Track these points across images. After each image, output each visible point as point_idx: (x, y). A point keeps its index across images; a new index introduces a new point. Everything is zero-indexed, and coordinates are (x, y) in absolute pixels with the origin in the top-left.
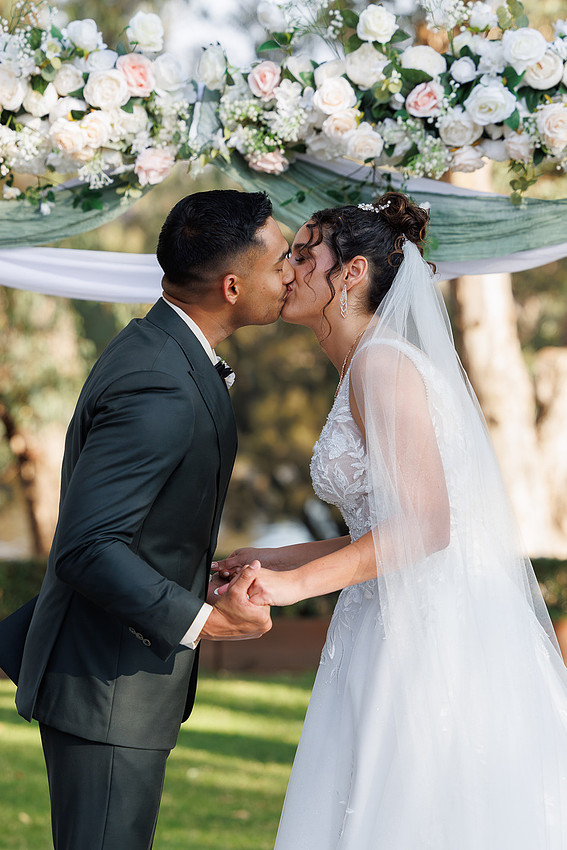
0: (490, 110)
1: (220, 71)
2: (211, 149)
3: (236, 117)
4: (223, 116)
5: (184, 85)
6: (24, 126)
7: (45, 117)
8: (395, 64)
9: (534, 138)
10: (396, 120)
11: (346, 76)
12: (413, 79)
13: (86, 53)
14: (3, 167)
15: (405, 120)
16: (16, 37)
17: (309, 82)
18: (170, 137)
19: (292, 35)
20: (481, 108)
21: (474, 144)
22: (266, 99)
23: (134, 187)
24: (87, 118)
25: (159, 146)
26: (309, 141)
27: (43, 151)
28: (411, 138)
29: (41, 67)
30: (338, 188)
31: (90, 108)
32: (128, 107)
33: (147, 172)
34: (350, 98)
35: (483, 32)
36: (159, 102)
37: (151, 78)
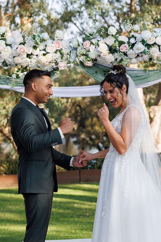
0: (139, 49)
1: (77, 43)
2: (75, 61)
3: (81, 54)
4: (78, 53)
5: (69, 47)
6: (32, 58)
7: (37, 55)
8: (117, 40)
9: (149, 56)
10: (117, 53)
11: (105, 43)
12: (121, 43)
13: (46, 40)
14: (28, 67)
15: (119, 53)
16: (30, 37)
17: (97, 45)
18: (66, 59)
19: (93, 34)
20: (137, 49)
21: (135, 58)
22: (87, 49)
23: (58, 71)
24: (47, 55)
25: (63, 61)
26: (97, 59)
27: (37, 63)
28: (121, 57)
29: (35, 44)
30: (105, 69)
31: (47, 53)
32: (56, 52)
33: (61, 67)
34: (106, 48)
35: (137, 32)
36: (63, 51)
37: (61, 45)
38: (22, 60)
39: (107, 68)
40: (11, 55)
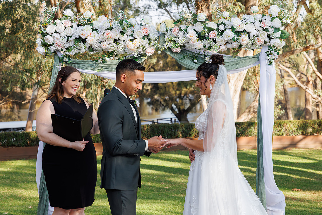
0: (228, 37)
1: (165, 29)
2: (163, 47)
3: (169, 40)
4: (166, 39)
5: (156, 32)
6: (119, 43)
7: (124, 41)
8: (206, 27)
9: (239, 43)
10: (206, 39)
11: (194, 30)
12: (210, 30)
13: (133, 26)
14: (115, 53)
15: (208, 40)
16: (117, 22)
17: (186, 31)
18: (153, 45)
19: (181, 20)
20: (226, 36)
21: (224, 45)
22: (176, 35)
23: (146, 57)
24: (134, 41)
25: (151, 47)
26: (186, 45)
27: (124, 49)
28: (210, 44)
29: (123, 29)
30: (193, 55)
32: (143, 38)
33: (148, 53)
34: (195, 35)
35: (226, 18)
36: (151, 36)
37: (148, 31)
38: (109, 45)
39: (195, 54)
40: (98, 40)
